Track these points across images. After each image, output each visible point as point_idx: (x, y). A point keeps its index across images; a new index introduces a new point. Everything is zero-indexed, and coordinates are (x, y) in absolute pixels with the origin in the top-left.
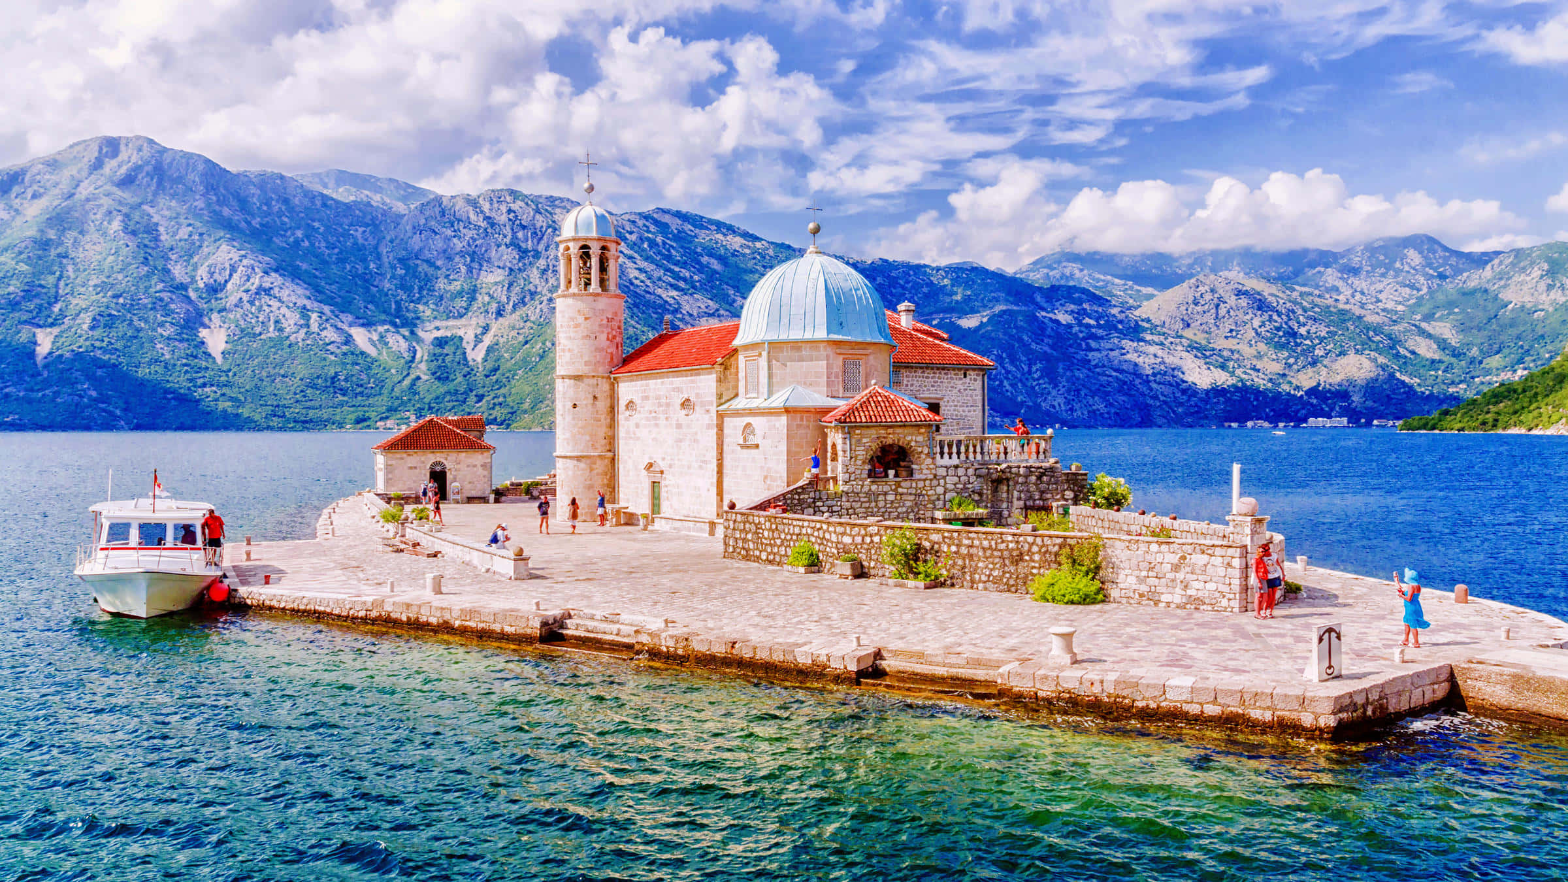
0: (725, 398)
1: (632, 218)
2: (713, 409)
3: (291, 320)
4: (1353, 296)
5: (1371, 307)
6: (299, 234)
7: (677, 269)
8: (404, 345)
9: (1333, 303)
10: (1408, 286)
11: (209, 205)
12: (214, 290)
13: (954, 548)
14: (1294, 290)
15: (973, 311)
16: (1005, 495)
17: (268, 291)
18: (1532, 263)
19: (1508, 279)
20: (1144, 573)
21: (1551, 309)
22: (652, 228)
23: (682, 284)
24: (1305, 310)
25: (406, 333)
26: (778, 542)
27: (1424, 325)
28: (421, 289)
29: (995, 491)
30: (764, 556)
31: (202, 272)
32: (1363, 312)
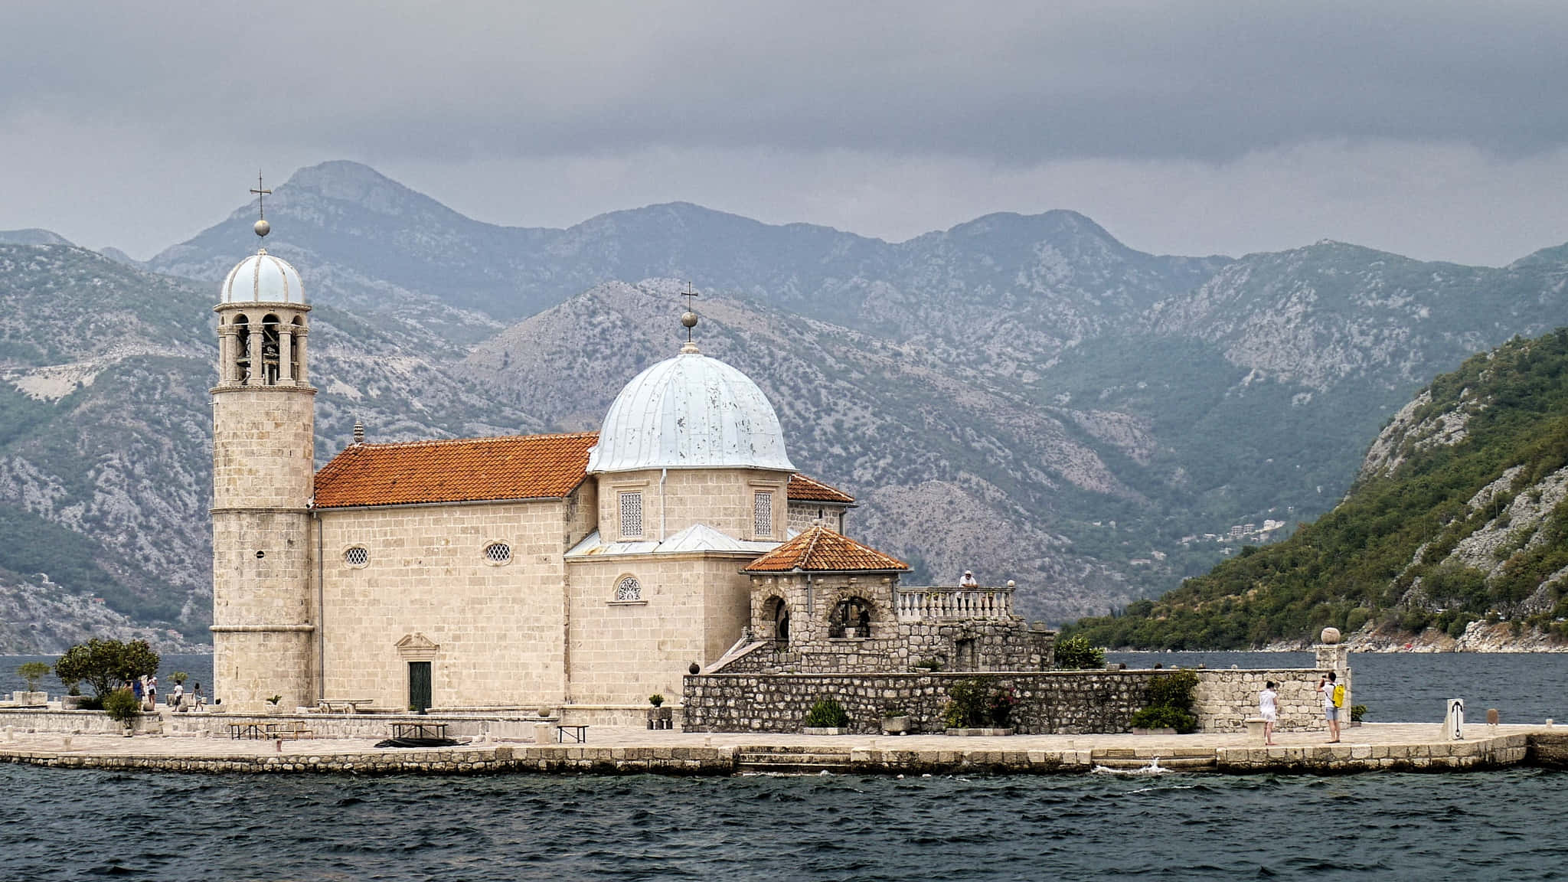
0: (572, 542)
2: (557, 559)
4: (931, 347)
5: (970, 372)
9: (889, 361)
10: (1043, 327)
13: (1028, 694)
14: (805, 328)
16: (968, 659)
18: (1287, 289)
19: (1242, 319)
20: (1239, 703)
21: (1324, 389)
24: (831, 376)
26: (781, 705)
27: (1079, 415)
29: (959, 654)
30: (756, 724)
32: (952, 384)
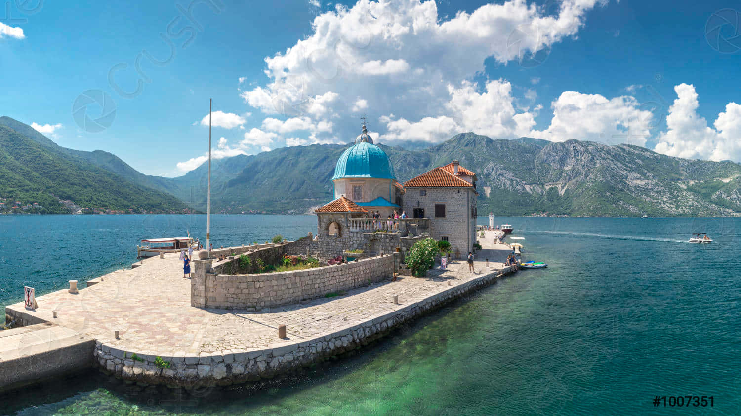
1: (613, 147)
3: (508, 183)
6: (511, 157)
7: (627, 164)
8: (540, 190)
11: (487, 151)
12: (488, 175)
15: (727, 177)
17: (502, 175)
22: (620, 150)
23: (629, 169)
25: (541, 187)
28: (546, 172)
31: (485, 170)
